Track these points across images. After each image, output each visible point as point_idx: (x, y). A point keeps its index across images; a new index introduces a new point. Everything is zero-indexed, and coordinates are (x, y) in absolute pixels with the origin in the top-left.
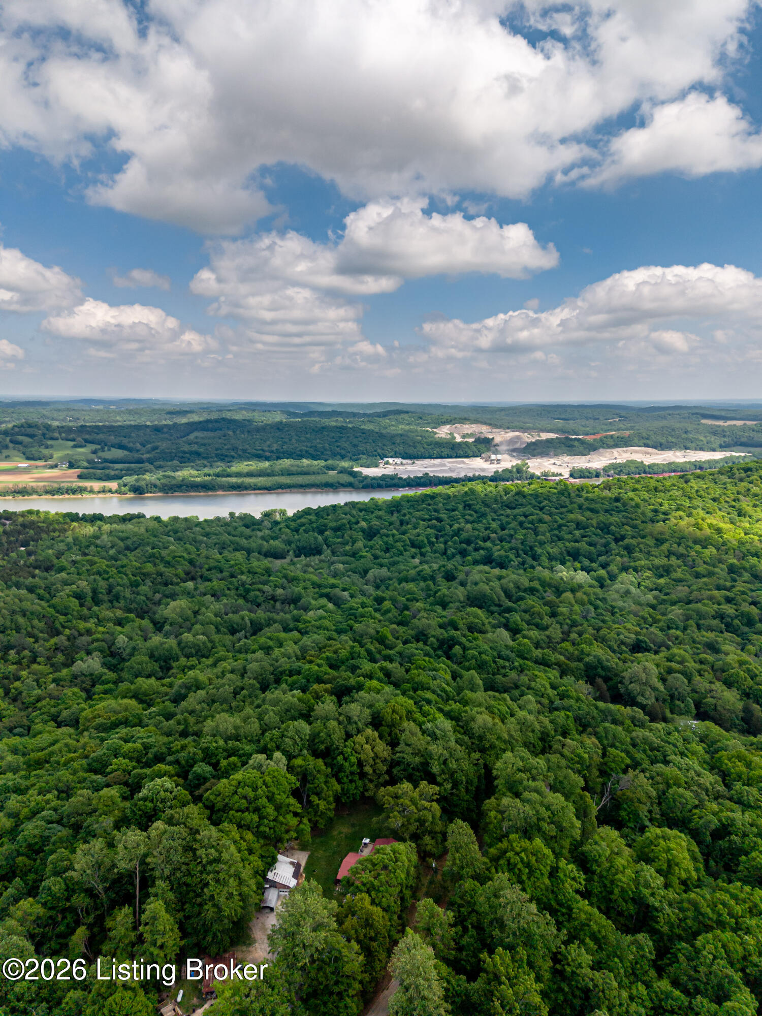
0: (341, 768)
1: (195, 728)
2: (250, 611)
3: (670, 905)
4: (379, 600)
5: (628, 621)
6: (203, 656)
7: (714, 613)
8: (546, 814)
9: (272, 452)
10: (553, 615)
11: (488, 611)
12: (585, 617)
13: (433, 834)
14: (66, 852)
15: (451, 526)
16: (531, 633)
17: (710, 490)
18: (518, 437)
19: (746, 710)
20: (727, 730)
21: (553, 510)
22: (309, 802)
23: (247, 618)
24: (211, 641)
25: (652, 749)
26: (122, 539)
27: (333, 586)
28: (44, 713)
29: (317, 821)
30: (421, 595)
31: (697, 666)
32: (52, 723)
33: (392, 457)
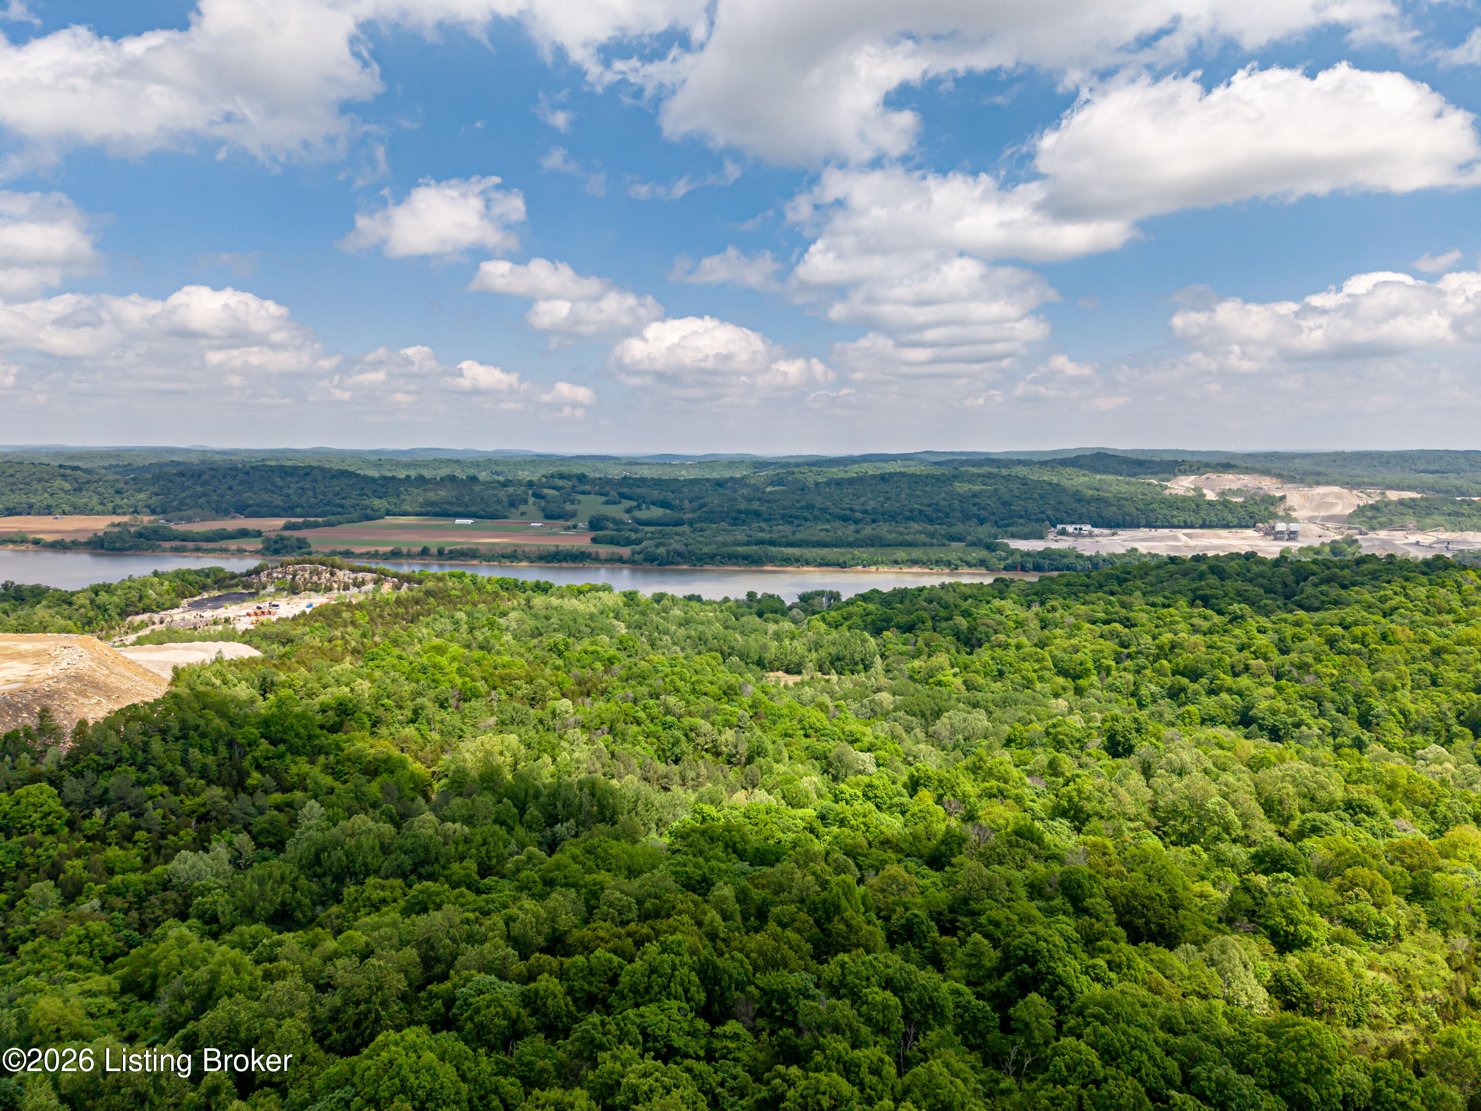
9: (865, 512)
15: (1154, 638)
33: (1073, 523)
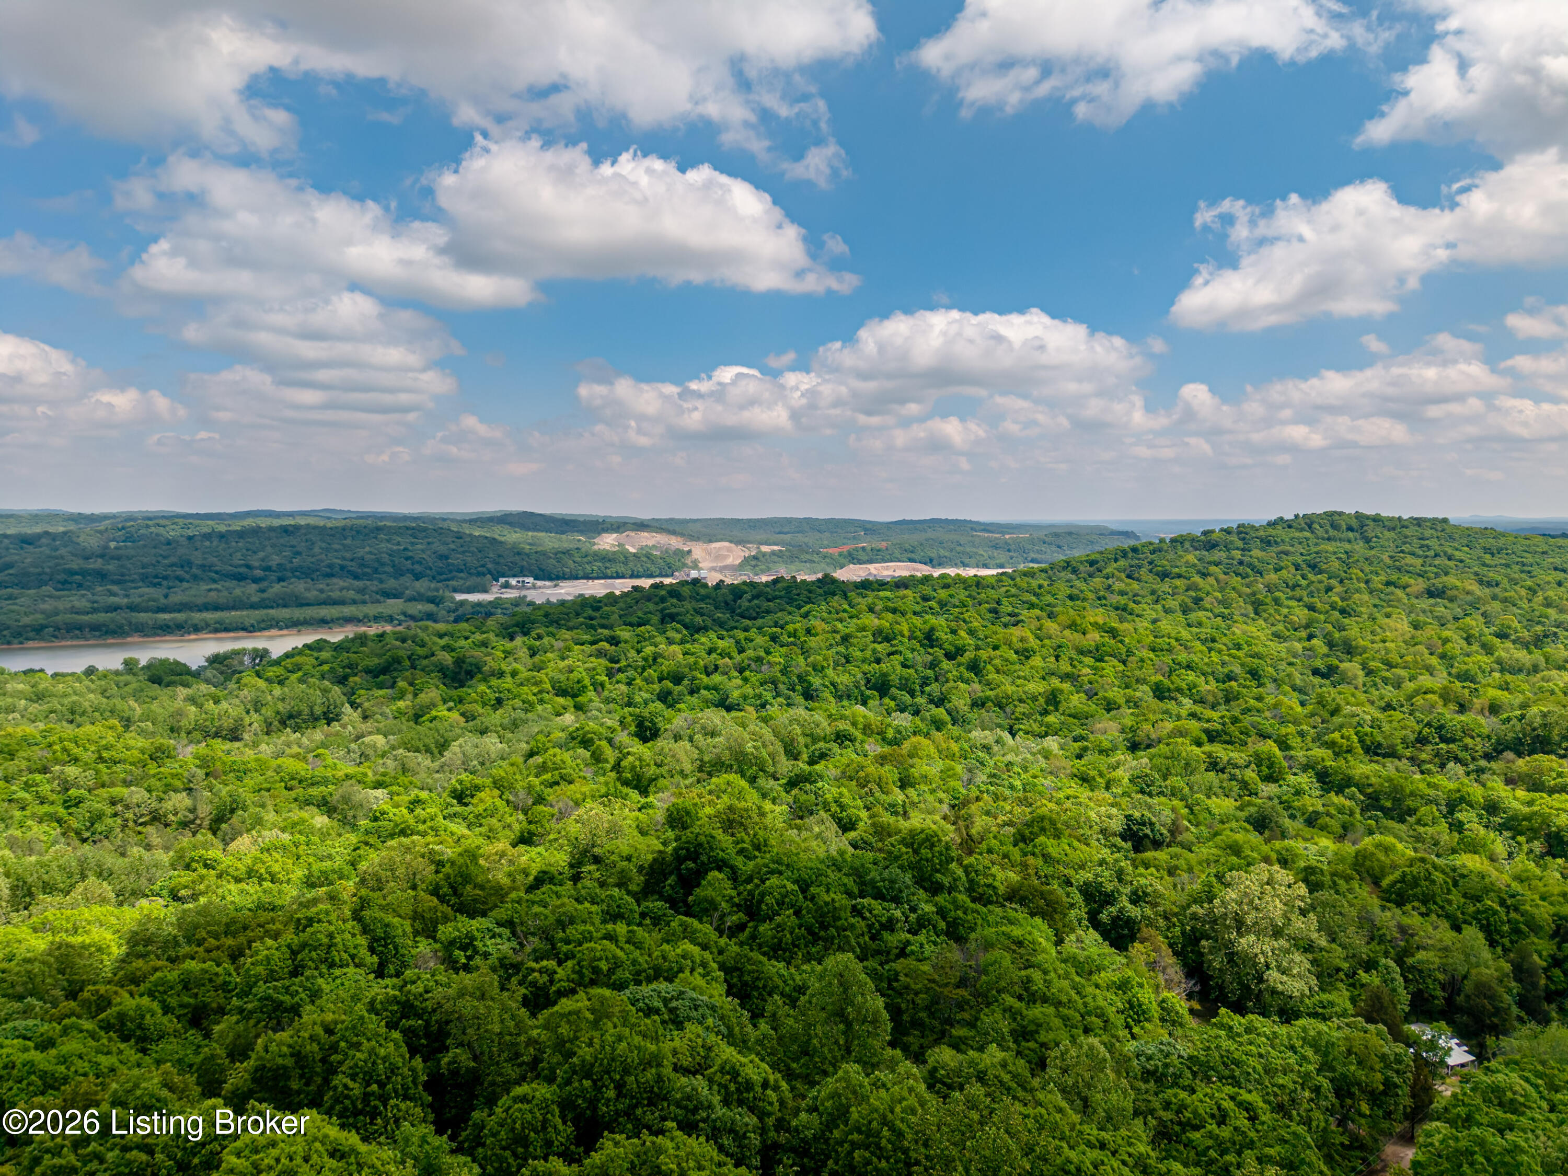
18: (729, 549)
33: (514, 576)
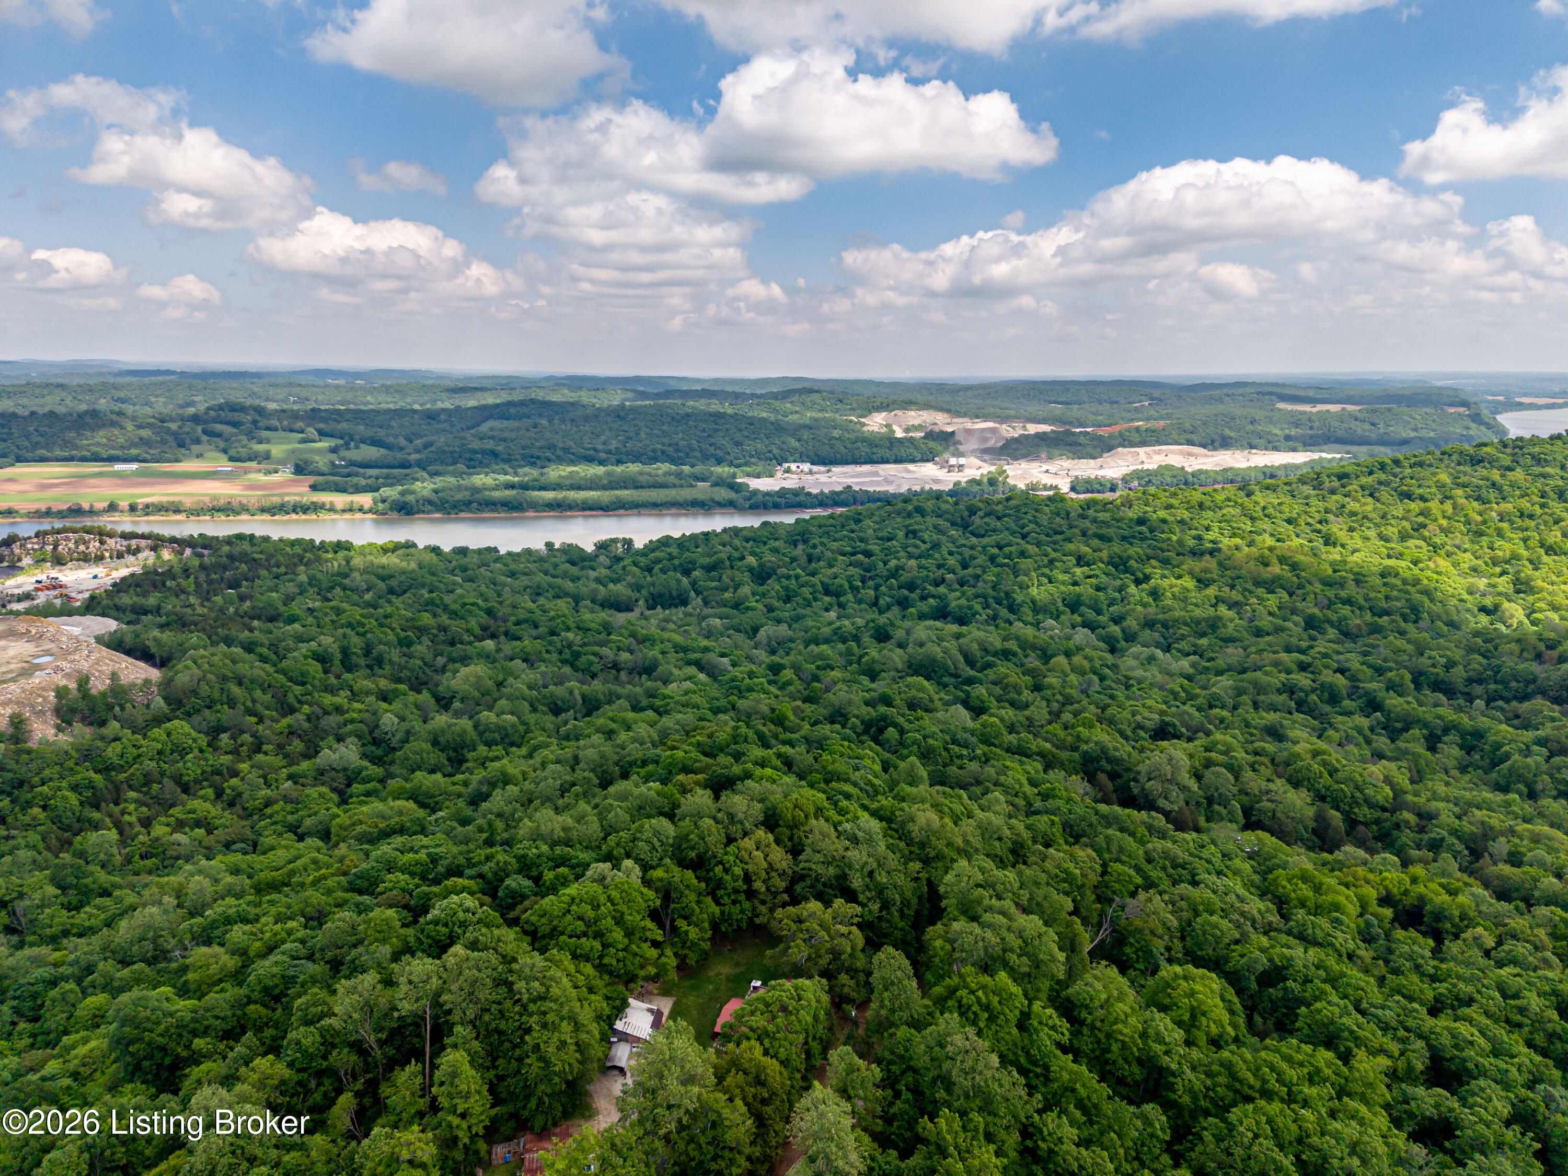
0: (720, 884)
1: (505, 835)
2: (582, 682)
3: (1193, 1068)
4: (776, 669)
5: (1151, 697)
6: (512, 744)
7: (1279, 685)
8: (1016, 943)
9: (609, 452)
10: (1037, 688)
11: (938, 683)
12: (1084, 691)
13: (852, 972)
14: (323, 994)
15: (885, 564)
16: (1003, 712)
17: (1284, 507)
18: (993, 430)
19: (1320, 818)
20: (1288, 844)
21: (1043, 537)
22: (674, 929)
23: (576, 692)
24: (524, 723)
25: (1175, 867)
26: (383, 579)
27: (706, 650)
28: (276, 823)
29: (685, 956)
30: (841, 661)
31: (1251, 758)
32: (291, 836)
33: (794, 461)
